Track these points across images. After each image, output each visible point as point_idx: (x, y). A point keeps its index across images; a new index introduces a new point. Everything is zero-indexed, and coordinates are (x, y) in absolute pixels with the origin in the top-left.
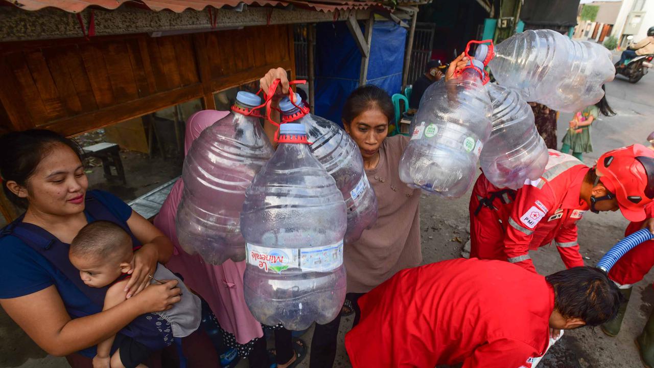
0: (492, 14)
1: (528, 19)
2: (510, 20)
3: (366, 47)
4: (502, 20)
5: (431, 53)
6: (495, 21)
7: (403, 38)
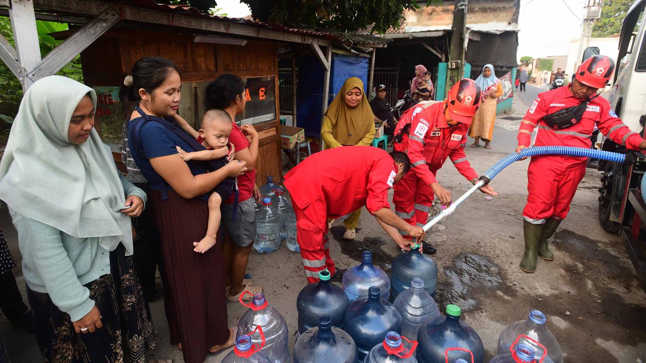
0: (444, 59)
1: (474, 62)
2: (458, 62)
3: (327, 64)
4: (451, 63)
5: (397, 89)
6: (446, 64)
7: (366, 70)
